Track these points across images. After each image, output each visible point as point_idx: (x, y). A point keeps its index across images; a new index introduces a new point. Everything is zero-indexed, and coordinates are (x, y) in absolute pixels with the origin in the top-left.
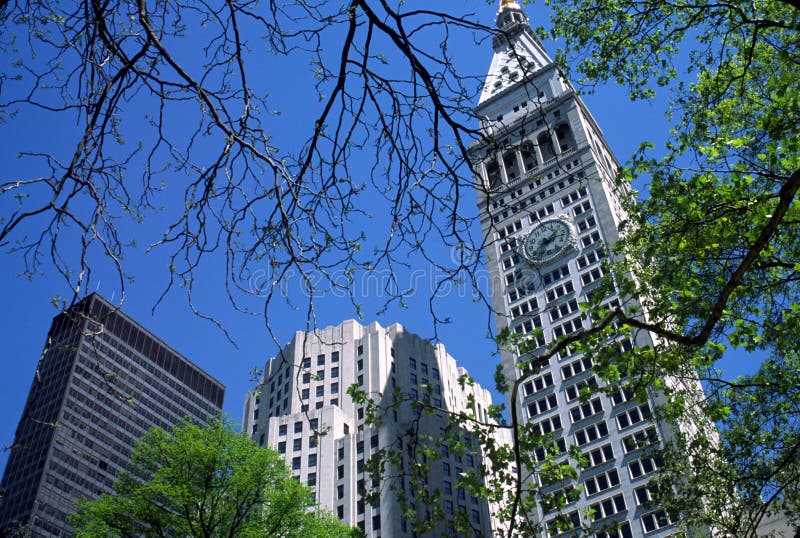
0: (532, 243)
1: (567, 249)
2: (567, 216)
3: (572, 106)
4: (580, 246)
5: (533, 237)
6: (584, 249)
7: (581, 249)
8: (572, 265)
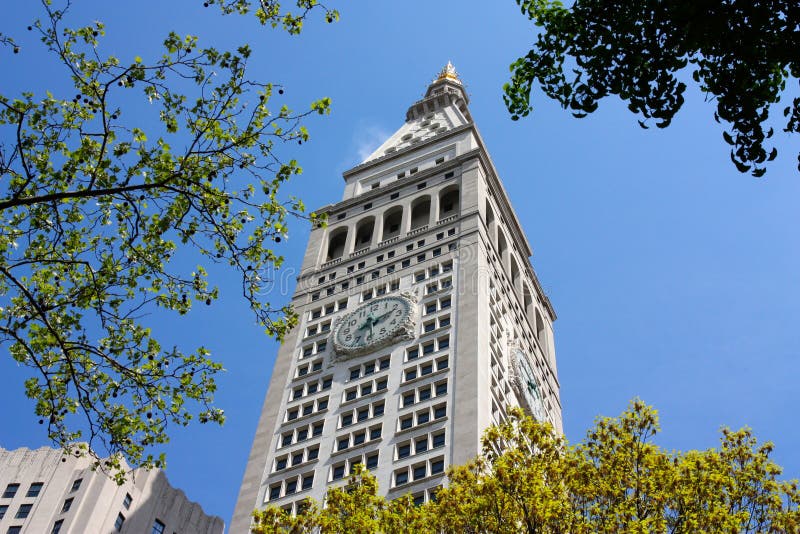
0: (351, 324)
1: (397, 334)
2: (413, 294)
3: (474, 165)
4: (418, 331)
5: (356, 317)
6: (421, 337)
7: (417, 337)
8: (398, 355)
